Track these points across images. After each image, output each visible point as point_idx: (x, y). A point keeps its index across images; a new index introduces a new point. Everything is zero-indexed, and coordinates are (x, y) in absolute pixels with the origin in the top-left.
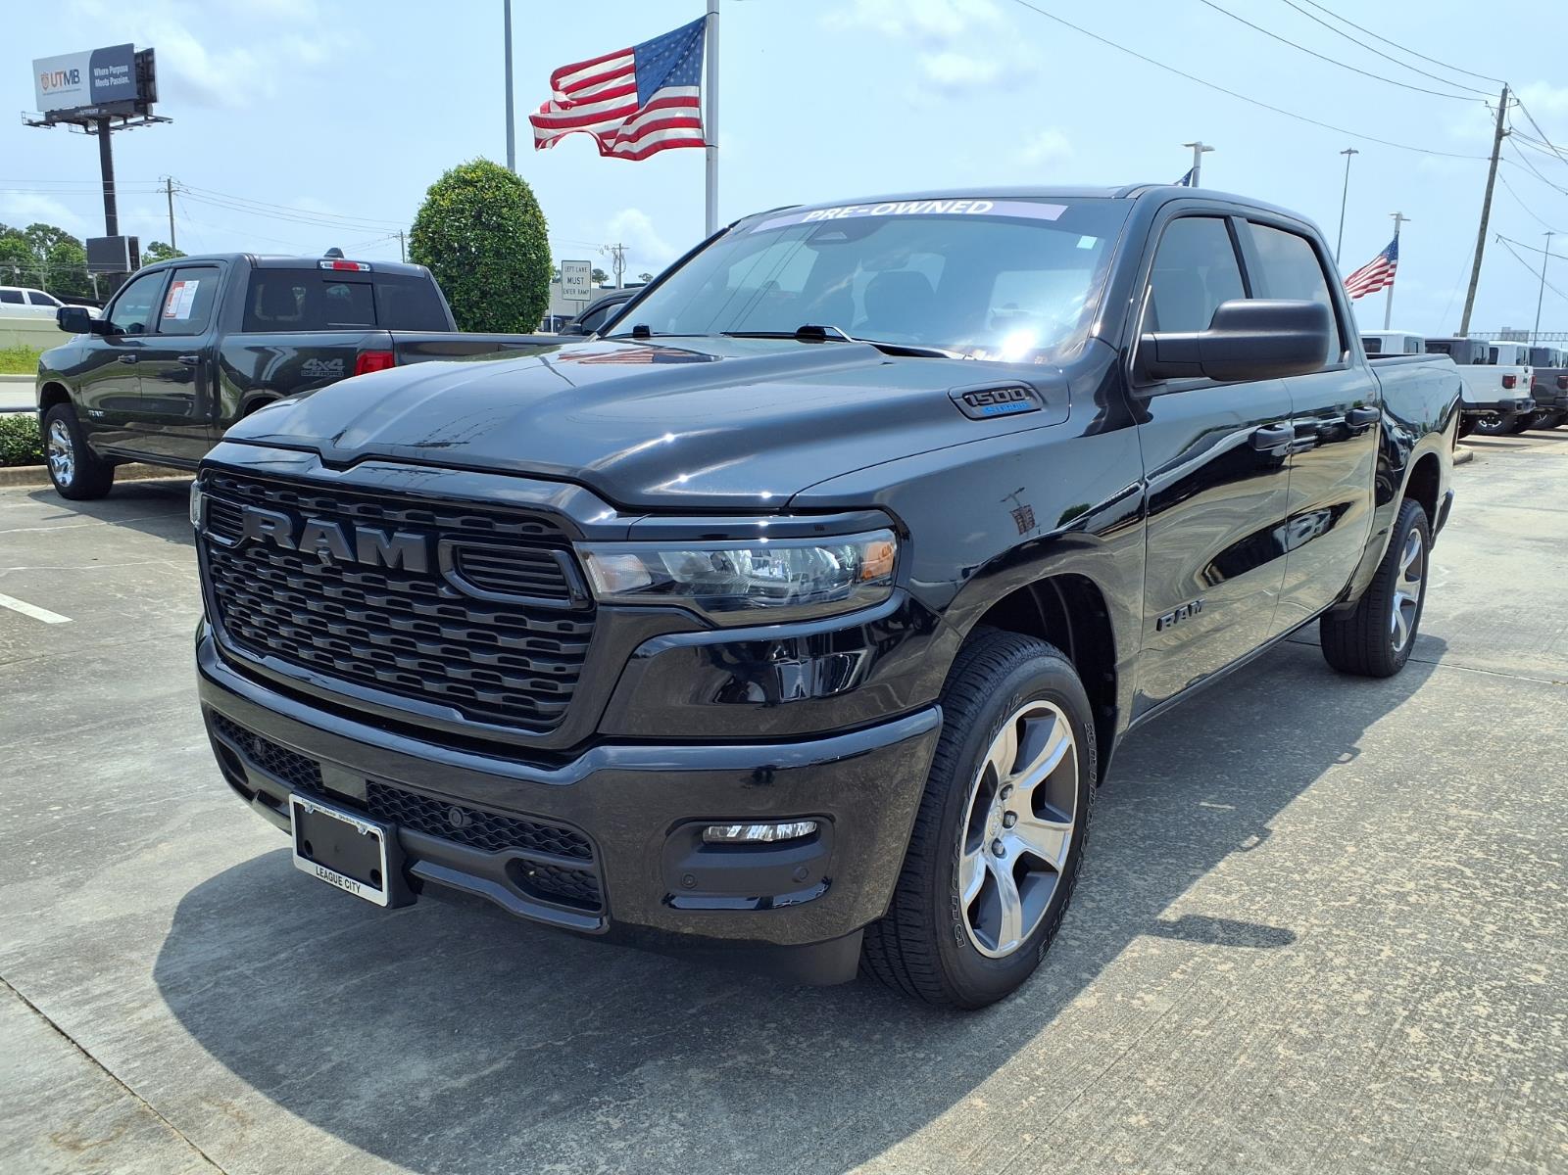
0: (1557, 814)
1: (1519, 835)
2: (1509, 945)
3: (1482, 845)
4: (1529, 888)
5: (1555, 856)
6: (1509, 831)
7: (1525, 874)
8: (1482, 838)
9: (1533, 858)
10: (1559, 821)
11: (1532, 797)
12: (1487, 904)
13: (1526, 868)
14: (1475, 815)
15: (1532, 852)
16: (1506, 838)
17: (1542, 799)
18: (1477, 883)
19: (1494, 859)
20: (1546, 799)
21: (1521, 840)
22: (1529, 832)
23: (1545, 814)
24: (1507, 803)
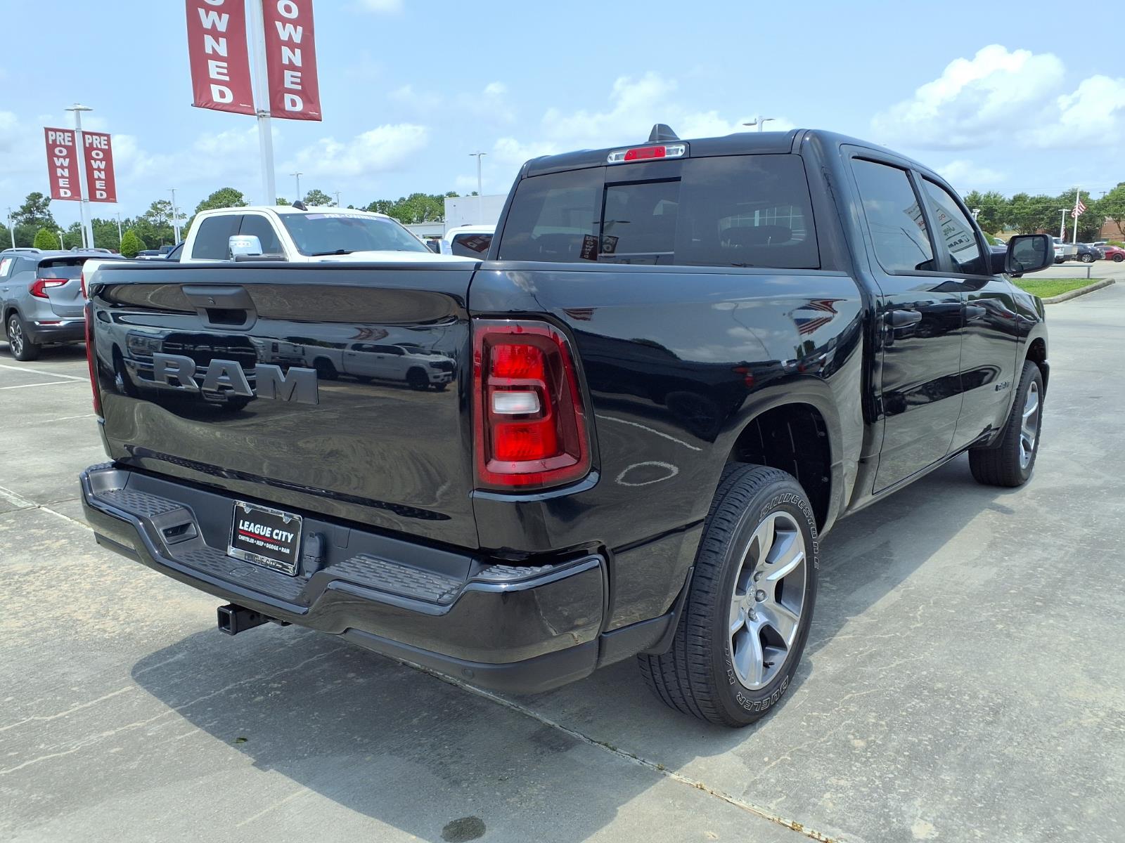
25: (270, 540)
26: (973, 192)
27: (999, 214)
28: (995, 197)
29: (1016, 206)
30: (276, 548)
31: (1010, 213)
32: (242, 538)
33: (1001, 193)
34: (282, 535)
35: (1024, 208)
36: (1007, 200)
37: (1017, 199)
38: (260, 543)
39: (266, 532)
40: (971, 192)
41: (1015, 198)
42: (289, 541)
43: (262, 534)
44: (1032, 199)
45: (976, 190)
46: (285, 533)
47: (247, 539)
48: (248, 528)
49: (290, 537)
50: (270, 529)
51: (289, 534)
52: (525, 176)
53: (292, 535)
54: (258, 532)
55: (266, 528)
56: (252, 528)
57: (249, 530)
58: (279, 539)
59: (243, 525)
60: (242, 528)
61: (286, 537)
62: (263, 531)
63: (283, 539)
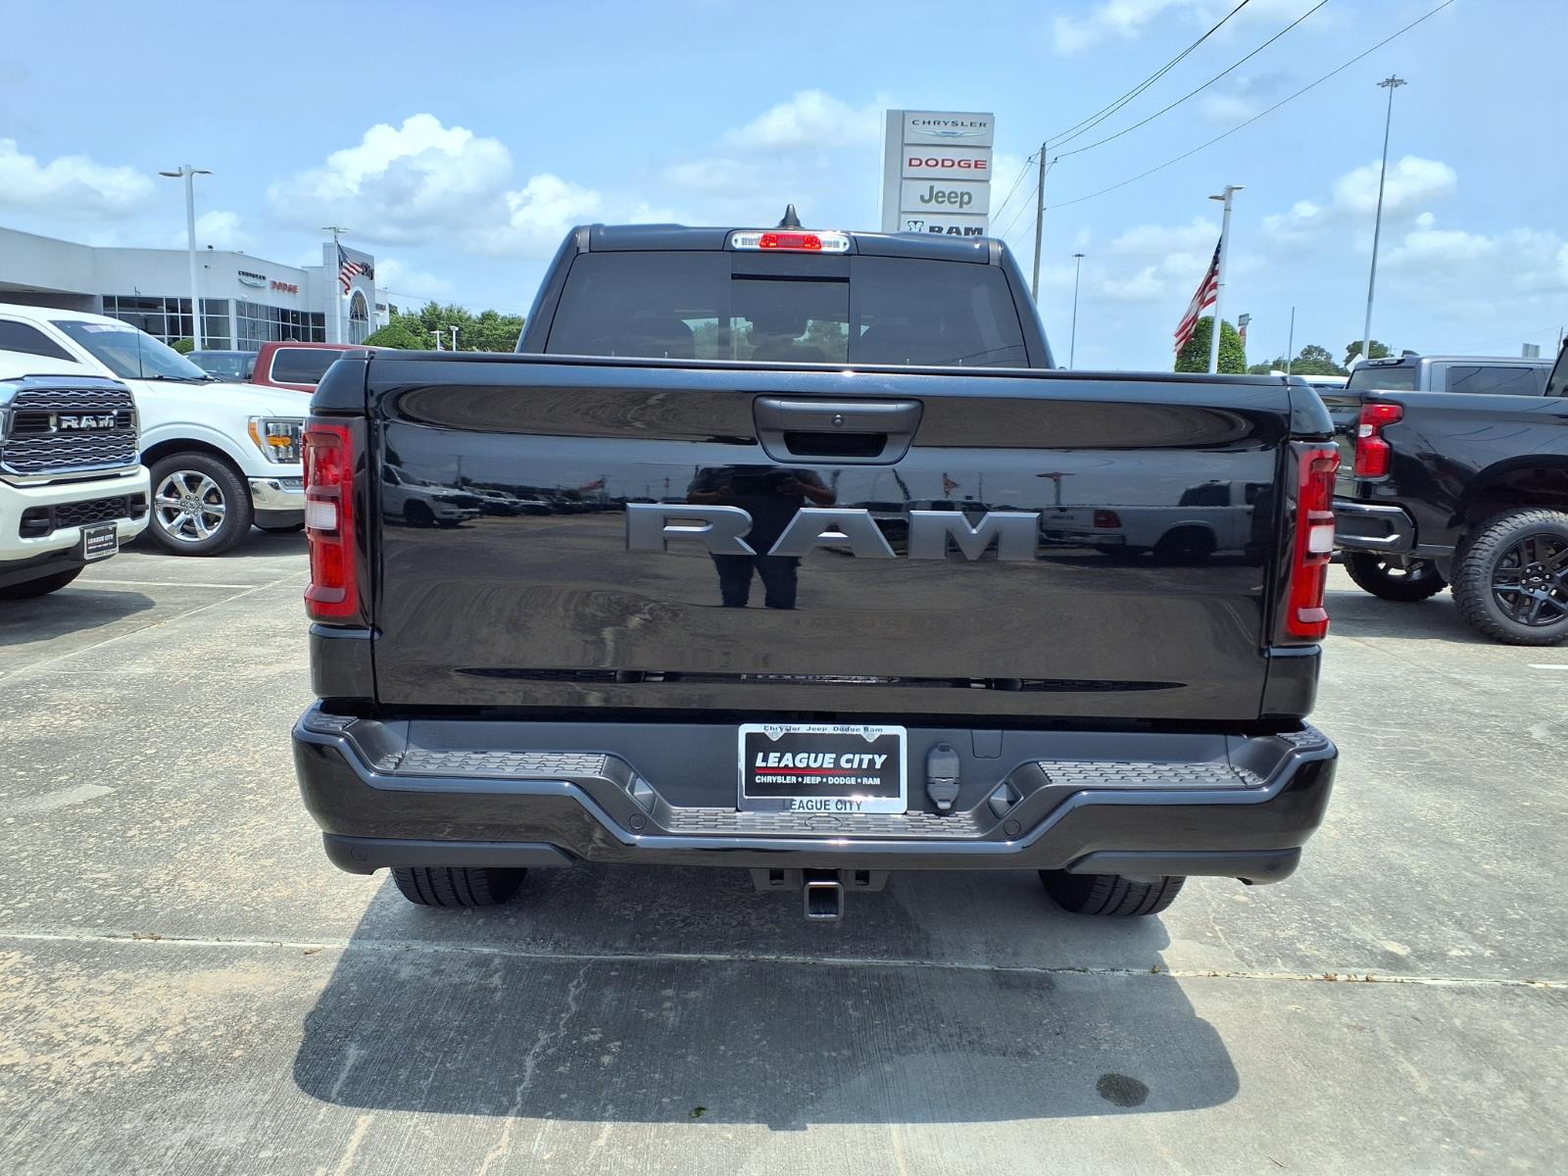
25: (838, 771)
26: (432, 303)
27: (467, 335)
28: (459, 312)
29: (485, 325)
30: (849, 780)
31: (480, 333)
32: (766, 779)
33: (465, 308)
34: (861, 760)
35: (496, 329)
36: (474, 317)
37: (487, 317)
38: (814, 780)
39: (826, 760)
40: (428, 303)
41: (483, 314)
42: (877, 767)
43: (815, 765)
44: (503, 318)
45: (435, 301)
46: (866, 757)
47: (780, 780)
48: (779, 762)
49: (879, 761)
50: (834, 756)
51: (876, 757)
52: (584, 249)
53: (884, 757)
54: (804, 765)
55: (821, 756)
56: (788, 760)
57: (782, 765)
58: (855, 766)
59: (765, 759)
60: (764, 764)
61: (872, 762)
62: (815, 761)
63: (865, 766)
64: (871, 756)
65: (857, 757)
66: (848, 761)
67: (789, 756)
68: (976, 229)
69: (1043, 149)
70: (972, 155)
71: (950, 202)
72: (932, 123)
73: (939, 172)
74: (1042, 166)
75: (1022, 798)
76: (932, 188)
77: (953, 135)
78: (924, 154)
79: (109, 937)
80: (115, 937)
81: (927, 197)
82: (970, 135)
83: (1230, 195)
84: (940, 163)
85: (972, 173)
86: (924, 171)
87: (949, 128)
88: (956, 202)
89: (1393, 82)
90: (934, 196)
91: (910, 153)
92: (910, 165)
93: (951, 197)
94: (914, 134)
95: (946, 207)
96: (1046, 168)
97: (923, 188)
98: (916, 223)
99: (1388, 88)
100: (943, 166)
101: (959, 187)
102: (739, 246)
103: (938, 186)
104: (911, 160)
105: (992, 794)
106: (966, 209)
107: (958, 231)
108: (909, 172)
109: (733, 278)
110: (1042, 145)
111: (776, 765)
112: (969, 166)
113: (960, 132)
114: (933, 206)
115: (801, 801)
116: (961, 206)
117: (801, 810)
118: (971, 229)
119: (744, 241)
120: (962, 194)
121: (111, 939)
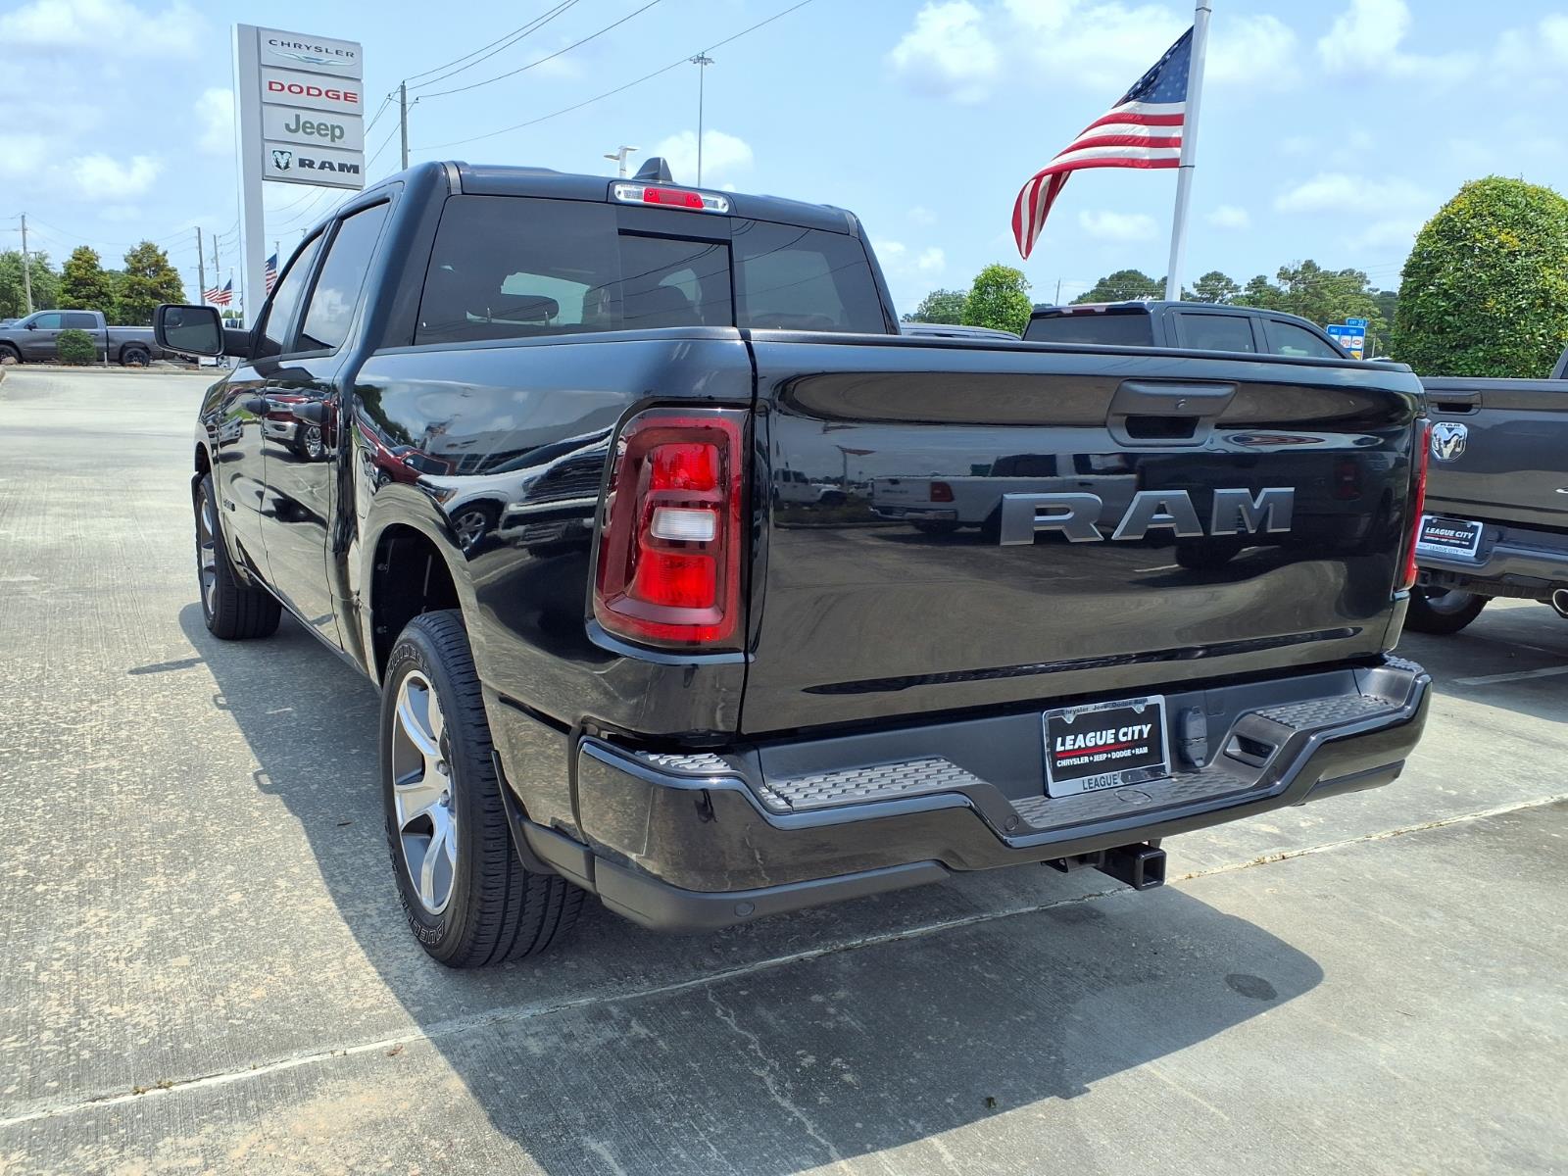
0: (21, 789)
1: (44, 761)
2: (11, 701)
3: (68, 745)
4: (16, 729)
5: (7, 755)
6: (55, 761)
7: (23, 736)
8: (72, 749)
9: (23, 748)
10: (16, 783)
11: (54, 799)
12: (38, 714)
13: (24, 741)
14: (91, 765)
15: (26, 752)
16: (52, 756)
17: (44, 800)
18: (52, 722)
19: (52, 738)
20: (39, 802)
21: (40, 758)
22: (37, 766)
23: (32, 786)
24: (74, 785)
25: (1118, 745)
30: (1127, 753)
32: (1065, 763)
34: (1133, 732)
38: (1102, 757)
39: (1108, 736)
42: (1145, 736)
43: (1101, 743)
46: (1137, 728)
47: (1076, 761)
48: (1074, 745)
49: (1146, 729)
50: (1114, 731)
51: (1144, 726)
52: (456, 190)
53: (1149, 726)
54: (1092, 744)
55: (1104, 732)
56: (1080, 742)
57: (1076, 747)
58: (1130, 739)
59: (1063, 744)
60: (1062, 748)
61: (1141, 732)
62: (1101, 739)
63: (1136, 737)
64: (1139, 727)
65: (1130, 728)
66: (1125, 734)
67: (1081, 737)
68: (352, 166)
69: (403, 87)
70: (342, 87)
71: (321, 135)
72: (292, 45)
73: (303, 100)
74: (403, 105)
75: (1277, 747)
76: (298, 117)
77: (318, 61)
78: (287, 79)
79: (94, 1100)
80: (102, 1098)
81: (293, 127)
82: (340, 64)
83: (624, 156)
84: (305, 91)
85: (341, 105)
86: (285, 97)
87: (312, 54)
88: (327, 135)
89: (701, 59)
90: (301, 126)
91: (269, 75)
92: (271, 88)
93: (320, 129)
94: (271, 55)
95: (316, 139)
96: (408, 106)
97: (289, 116)
98: (282, 153)
99: (698, 65)
100: (308, 94)
101: (330, 120)
102: (622, 198)
103: (305, 116)
104: (271, 83)
105: (1226, 747)
106: (338, 143)
107: (332, 168)
108: (270, 96)
109: (620, 234)
110: (401, 83)
111: (1071, 747)
112: (338, 98)
113: (326, 60)
114: (300, 137)
115: (1096, 780)
116: (333, 140)
117: (1097, 788)
118: (345, 165)
119: (627, 194)
120: (333, 127)
121: (98, 1103)
